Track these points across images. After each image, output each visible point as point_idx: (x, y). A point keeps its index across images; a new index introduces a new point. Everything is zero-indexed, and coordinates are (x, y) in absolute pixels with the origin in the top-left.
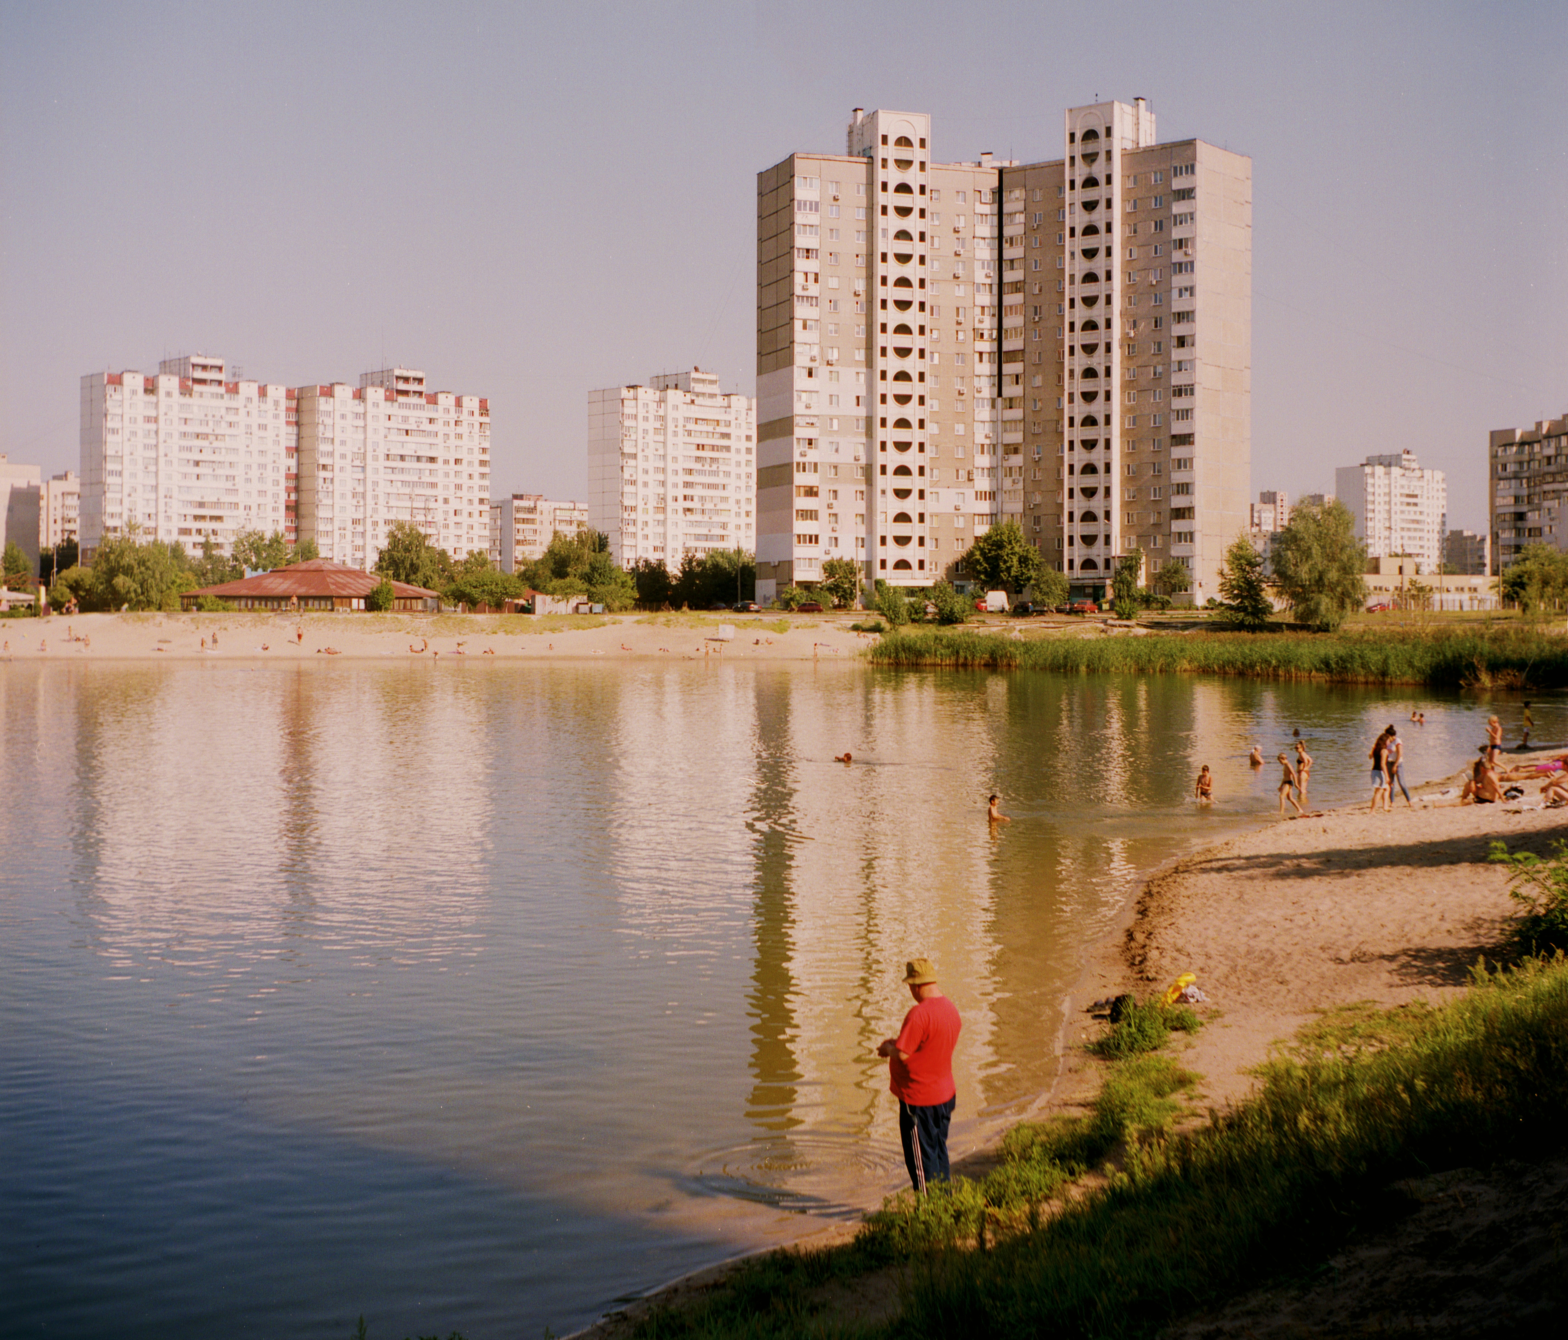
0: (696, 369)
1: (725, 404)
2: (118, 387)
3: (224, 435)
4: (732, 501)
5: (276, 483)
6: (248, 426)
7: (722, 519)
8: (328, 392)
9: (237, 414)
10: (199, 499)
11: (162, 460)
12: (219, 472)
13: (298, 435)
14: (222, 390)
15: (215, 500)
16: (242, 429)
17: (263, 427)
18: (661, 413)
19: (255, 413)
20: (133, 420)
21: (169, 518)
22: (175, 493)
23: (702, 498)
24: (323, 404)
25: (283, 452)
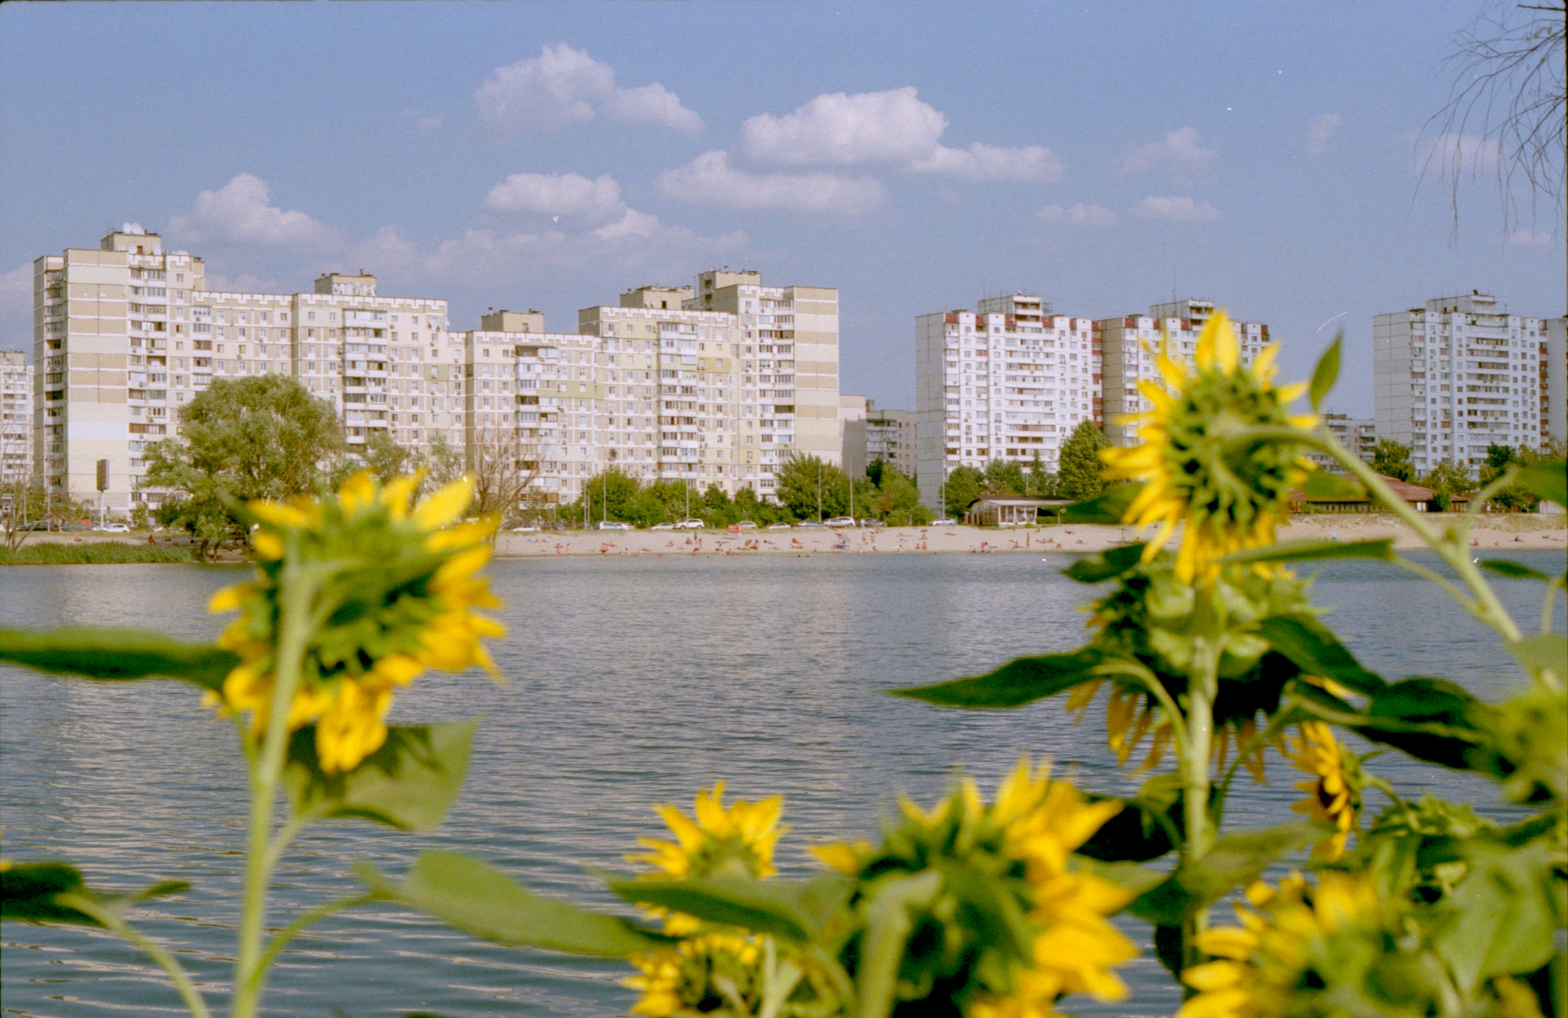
0: (1476, 292)
1: (1502, 323)
2: (955, 325)
3: (1042, 365)
4: (1510, 415)
5: (1085, 407)
6: (1062, 356)
7: (1503, 431)
8: (1132, 322)
9: (1053, 346)
10: (1022, 422)
11: (992, 389)
12: (1039, 398)
13: (1103, 363)
14: (1040, 325)
15: (1036, 423)
16: (1056, 360)
17: (1074, 357)
18: (1447, 334)
19: (1067, 344)
20: (968, 354)
21: (998, 440)
22: (1003, 418)
23: (1484, 413)
24: (1129, 335)
25: (1091, 379)
